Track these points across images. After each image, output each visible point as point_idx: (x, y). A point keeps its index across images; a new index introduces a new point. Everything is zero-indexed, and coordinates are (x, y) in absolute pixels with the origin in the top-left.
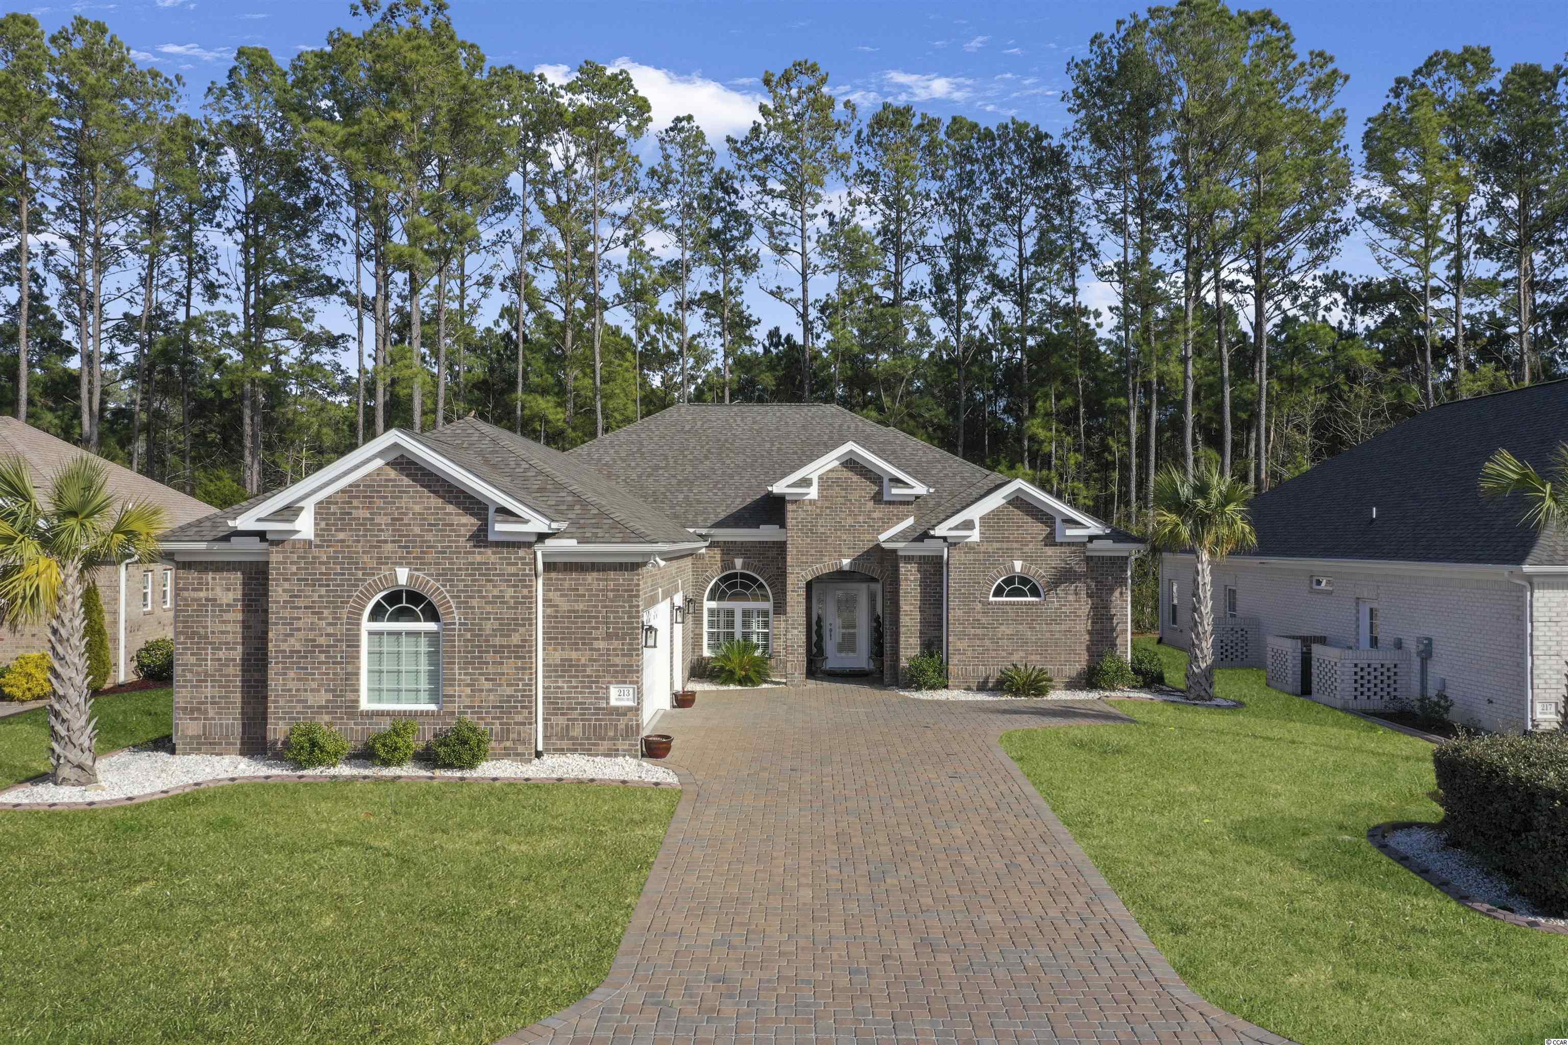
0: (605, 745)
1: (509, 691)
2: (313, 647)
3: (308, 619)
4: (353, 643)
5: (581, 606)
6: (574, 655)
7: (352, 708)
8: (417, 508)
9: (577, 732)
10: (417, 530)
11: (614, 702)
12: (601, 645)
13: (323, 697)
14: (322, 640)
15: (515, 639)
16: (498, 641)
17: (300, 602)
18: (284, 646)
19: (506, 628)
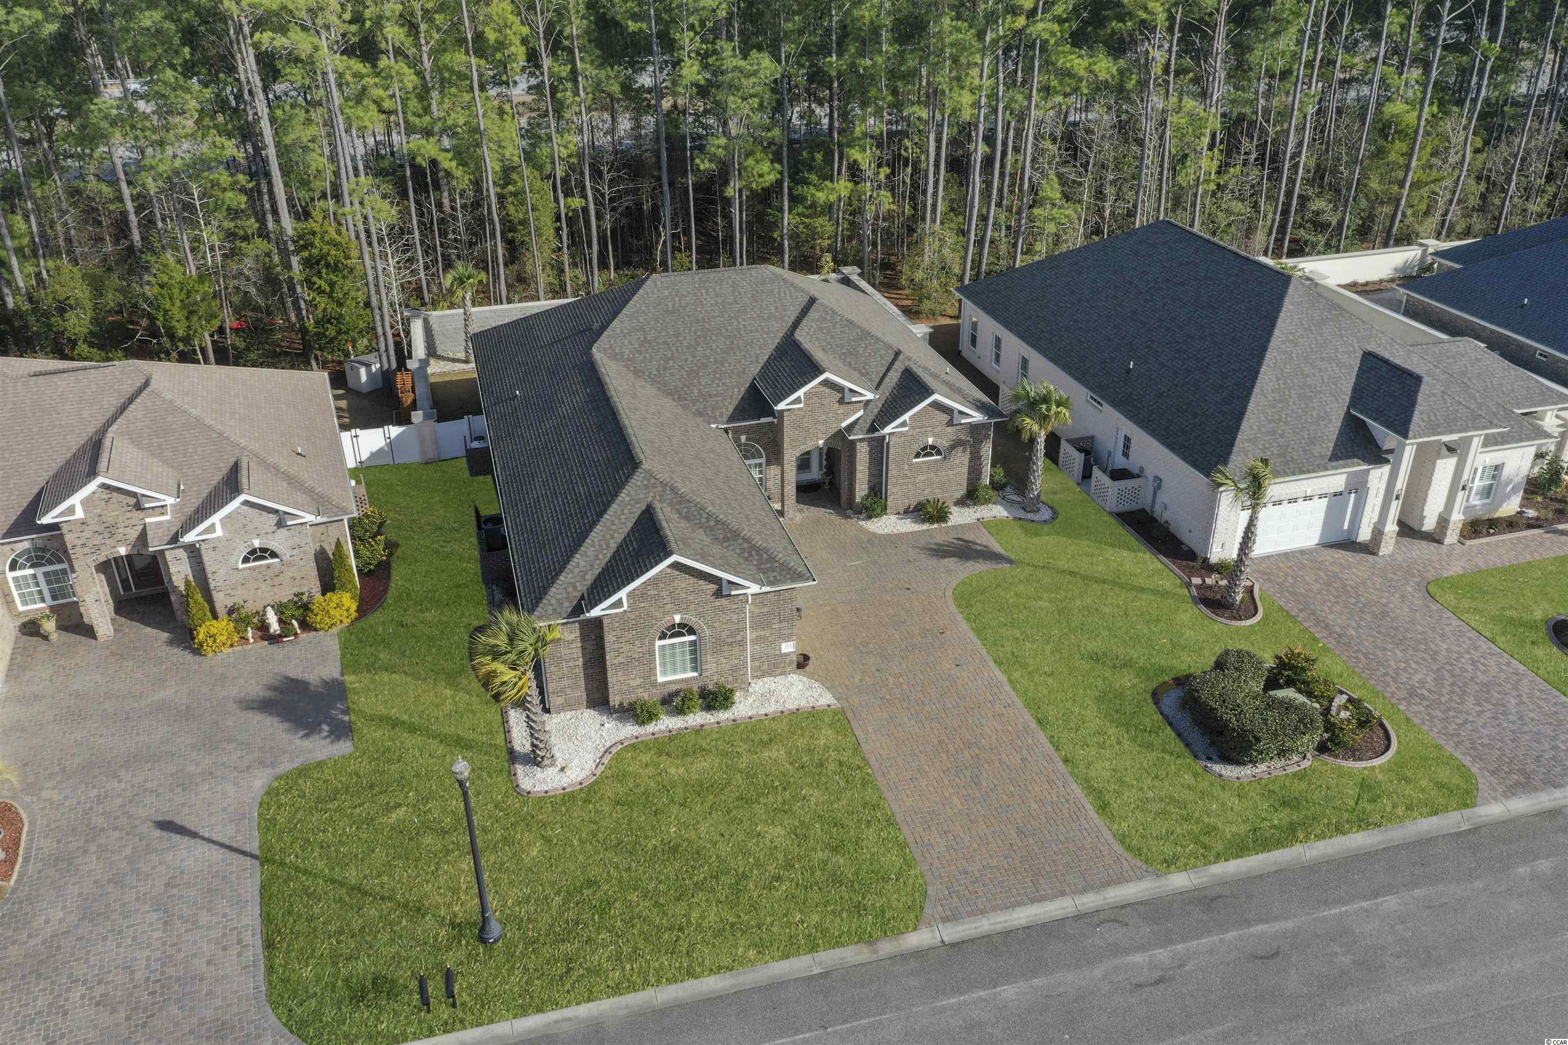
0: (780, 670)
1: (736, 662)
2: (631, 659)
3: (626, 647)
4: (652, 653)
5: (766, 610)
6: (763, 633)
7: (654, 684)
8: (683, 585)
9: (765, 667)
10: (684, 595)
11: (783, 651)
12: (777, 626)
13: (639, 681)
14: (636, 656)
15: (739, 638)
16: (730, 640)
17: (623, 640)
18: (615, 662)
19: (733, 634)
